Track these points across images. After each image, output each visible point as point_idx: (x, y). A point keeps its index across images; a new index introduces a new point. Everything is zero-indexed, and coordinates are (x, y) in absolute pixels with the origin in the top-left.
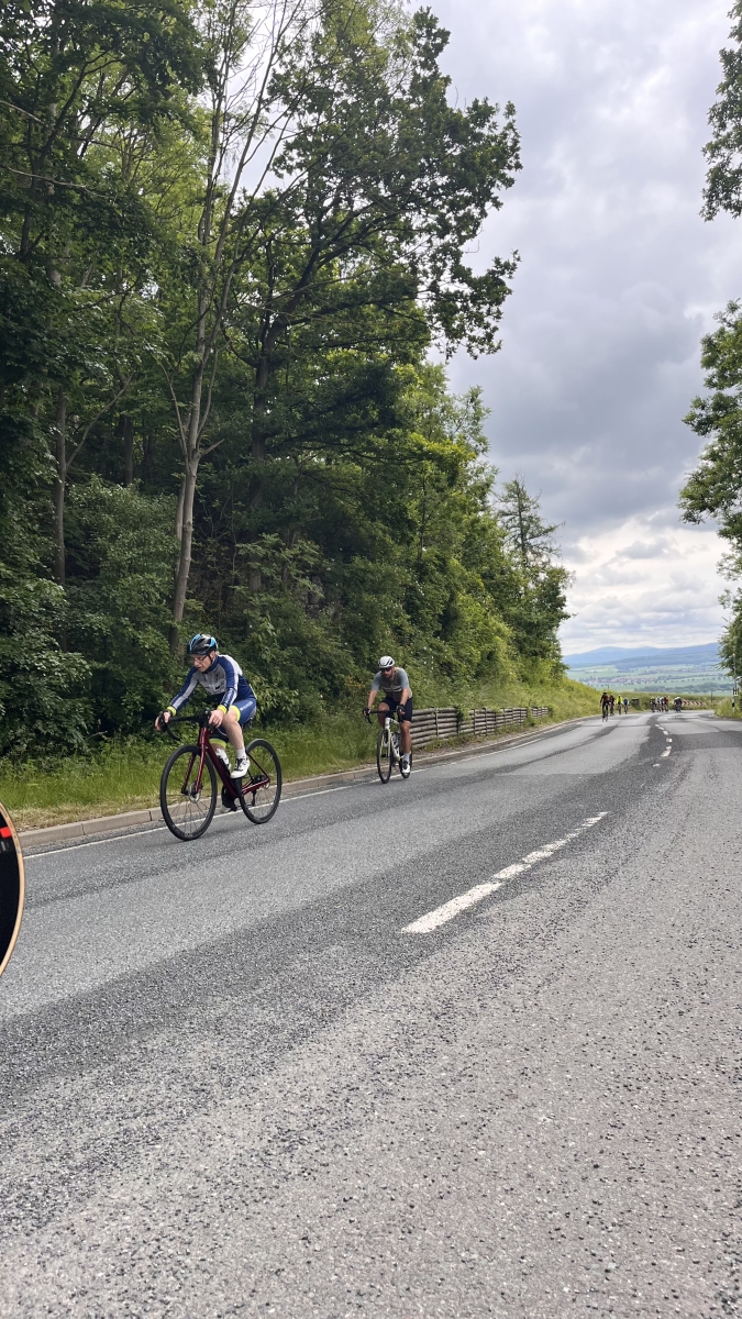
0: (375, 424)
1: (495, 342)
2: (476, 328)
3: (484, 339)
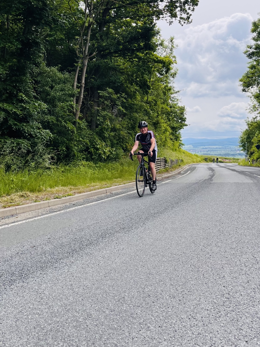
0: (142, 49)
1: (190, 20)
2: (183, 14)
3: (186, 18)
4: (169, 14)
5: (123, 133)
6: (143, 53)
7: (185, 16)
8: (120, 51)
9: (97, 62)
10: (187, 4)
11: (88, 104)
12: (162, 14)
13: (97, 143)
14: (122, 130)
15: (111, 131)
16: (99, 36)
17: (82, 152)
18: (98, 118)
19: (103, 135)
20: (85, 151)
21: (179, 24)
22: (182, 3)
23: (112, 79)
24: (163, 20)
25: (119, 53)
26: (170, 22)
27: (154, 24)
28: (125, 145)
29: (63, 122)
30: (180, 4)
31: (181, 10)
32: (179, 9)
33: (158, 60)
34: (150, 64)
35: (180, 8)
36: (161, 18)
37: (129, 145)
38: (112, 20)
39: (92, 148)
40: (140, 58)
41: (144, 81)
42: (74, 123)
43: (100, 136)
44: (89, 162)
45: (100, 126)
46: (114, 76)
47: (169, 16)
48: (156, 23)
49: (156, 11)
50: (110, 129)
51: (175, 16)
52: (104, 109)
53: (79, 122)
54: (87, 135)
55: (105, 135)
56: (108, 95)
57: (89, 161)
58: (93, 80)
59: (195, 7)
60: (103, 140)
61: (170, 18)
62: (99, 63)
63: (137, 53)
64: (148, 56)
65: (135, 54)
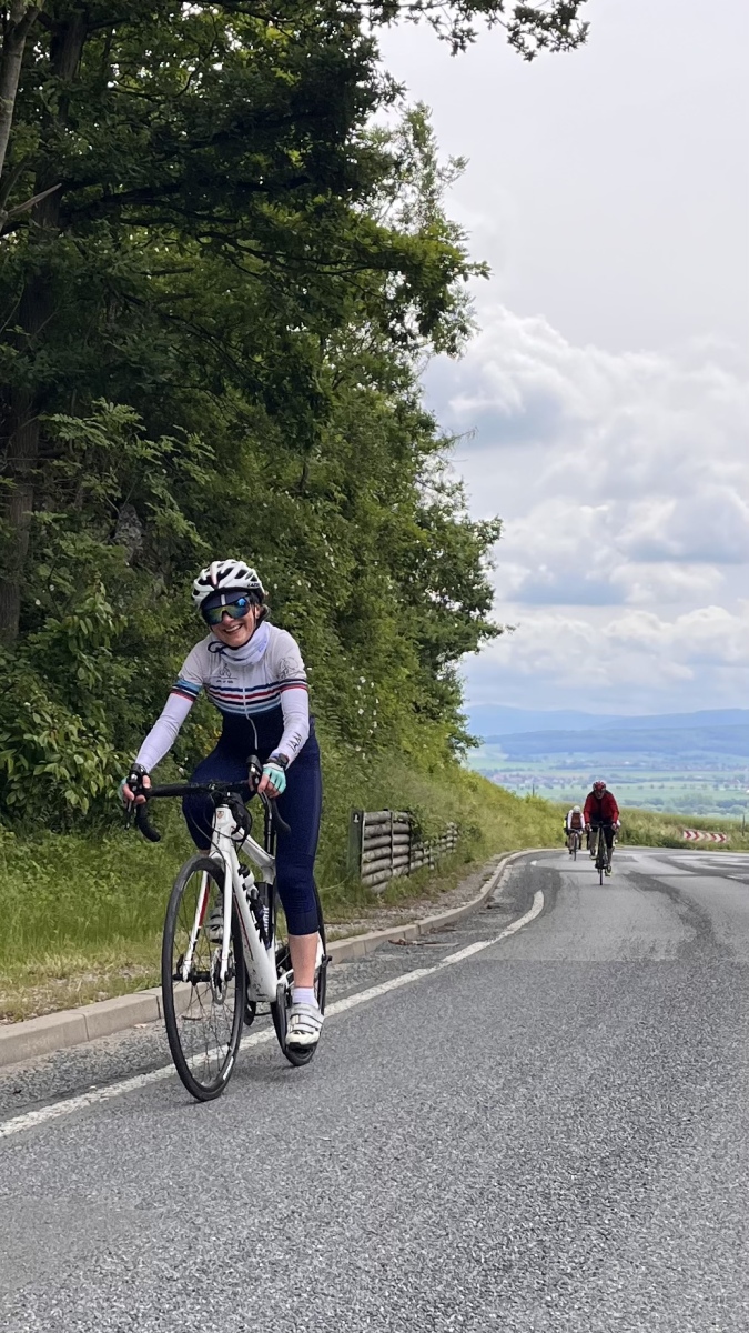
3: (554, 17)
8: (169, 189)
9: (39, 248)
18: (41, 571)
23: (123, 348)
25: (162, 204)
43: (53, 676)
45: (49, 623)
52: (73, 525)
55: (82, 673)
58: (14, 352)
63: (266, 209)
64: (324, 222)
65: (250, 214)
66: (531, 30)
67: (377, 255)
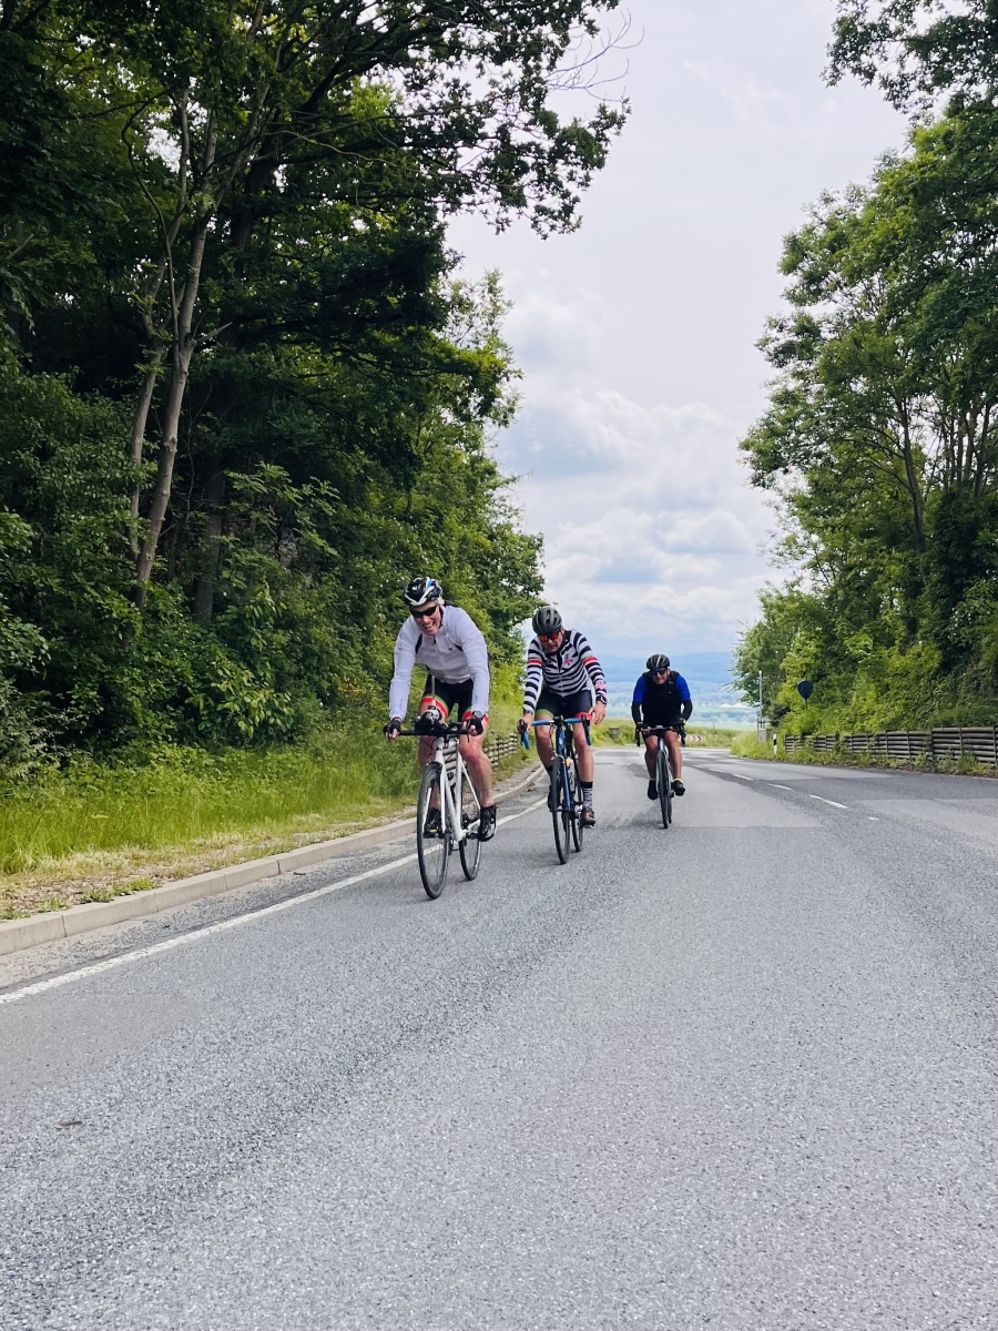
2: (549, 196)
3: (560, 212)
4: (494, 192)
5: (323, 633)
6: (396, 334)
7: (553, 202)
8: (311, 321)
9: (223, 361)
10: (561, 161)
11: (183, 519)
12: (470, 192)
13: (221, 673)
14: (317, 623)
15: (276, 627)
16: (232, 263)
17: (164, 709)
18: (226, 574)
19: (242, 640)
20: (177, 701)
21: (534, 231)
22: (546, 155)
23: (279, 427)
24: (472, 212)
25: (307, 331)
26: (497, 222)
27: (439, 227)
28: (329, 680)
29: (89, 589)
30: (535, 157)
31: (540, 181)
32: (533, 175)
33: (453, 361)
34: (422, 376)
35: (539, 172)
36: (464, 207)
37: (342, 679)
38: (283, 205)
39: (201, 691)
40: (383, 353)
41: (399, 440)
42: (133, 594)
43: (232, 644)
44: (191, 749)
45: (232, 608)
46: (290, 416)
47: (496, 199)
48: (446, 224)
49: (446, 179)
50: (271, 618)
51: (518, 200)
52: (247, 542)
53: (152, 589)
54: (181, 642)
55: (254, 642)
56: (265, 490)
57: (190, 745)
58: (207, 429)
59: (595, 173)
60: (245, 661)
61: (497, 207)
62: (230, 365)
63: (376, 334)
64: (415, 343)
65: (365, 337)
66: (546, 220)
67: (450, 364)
